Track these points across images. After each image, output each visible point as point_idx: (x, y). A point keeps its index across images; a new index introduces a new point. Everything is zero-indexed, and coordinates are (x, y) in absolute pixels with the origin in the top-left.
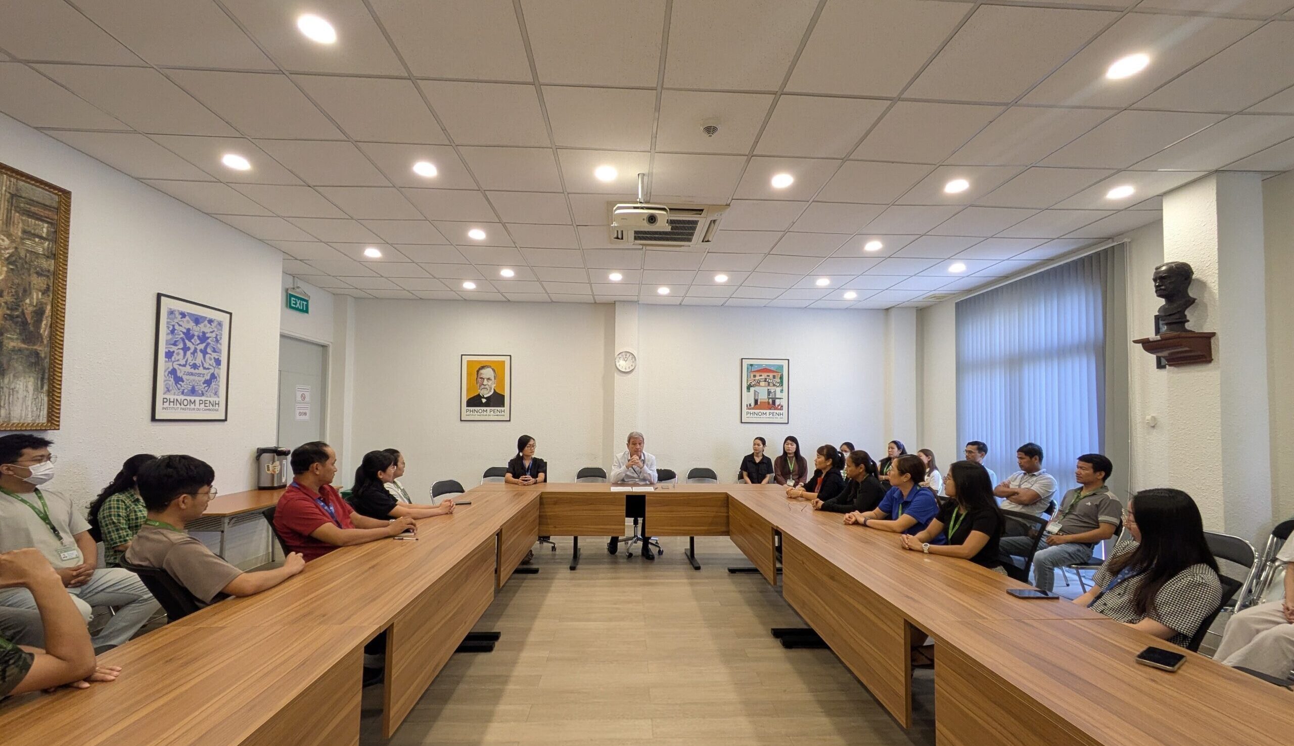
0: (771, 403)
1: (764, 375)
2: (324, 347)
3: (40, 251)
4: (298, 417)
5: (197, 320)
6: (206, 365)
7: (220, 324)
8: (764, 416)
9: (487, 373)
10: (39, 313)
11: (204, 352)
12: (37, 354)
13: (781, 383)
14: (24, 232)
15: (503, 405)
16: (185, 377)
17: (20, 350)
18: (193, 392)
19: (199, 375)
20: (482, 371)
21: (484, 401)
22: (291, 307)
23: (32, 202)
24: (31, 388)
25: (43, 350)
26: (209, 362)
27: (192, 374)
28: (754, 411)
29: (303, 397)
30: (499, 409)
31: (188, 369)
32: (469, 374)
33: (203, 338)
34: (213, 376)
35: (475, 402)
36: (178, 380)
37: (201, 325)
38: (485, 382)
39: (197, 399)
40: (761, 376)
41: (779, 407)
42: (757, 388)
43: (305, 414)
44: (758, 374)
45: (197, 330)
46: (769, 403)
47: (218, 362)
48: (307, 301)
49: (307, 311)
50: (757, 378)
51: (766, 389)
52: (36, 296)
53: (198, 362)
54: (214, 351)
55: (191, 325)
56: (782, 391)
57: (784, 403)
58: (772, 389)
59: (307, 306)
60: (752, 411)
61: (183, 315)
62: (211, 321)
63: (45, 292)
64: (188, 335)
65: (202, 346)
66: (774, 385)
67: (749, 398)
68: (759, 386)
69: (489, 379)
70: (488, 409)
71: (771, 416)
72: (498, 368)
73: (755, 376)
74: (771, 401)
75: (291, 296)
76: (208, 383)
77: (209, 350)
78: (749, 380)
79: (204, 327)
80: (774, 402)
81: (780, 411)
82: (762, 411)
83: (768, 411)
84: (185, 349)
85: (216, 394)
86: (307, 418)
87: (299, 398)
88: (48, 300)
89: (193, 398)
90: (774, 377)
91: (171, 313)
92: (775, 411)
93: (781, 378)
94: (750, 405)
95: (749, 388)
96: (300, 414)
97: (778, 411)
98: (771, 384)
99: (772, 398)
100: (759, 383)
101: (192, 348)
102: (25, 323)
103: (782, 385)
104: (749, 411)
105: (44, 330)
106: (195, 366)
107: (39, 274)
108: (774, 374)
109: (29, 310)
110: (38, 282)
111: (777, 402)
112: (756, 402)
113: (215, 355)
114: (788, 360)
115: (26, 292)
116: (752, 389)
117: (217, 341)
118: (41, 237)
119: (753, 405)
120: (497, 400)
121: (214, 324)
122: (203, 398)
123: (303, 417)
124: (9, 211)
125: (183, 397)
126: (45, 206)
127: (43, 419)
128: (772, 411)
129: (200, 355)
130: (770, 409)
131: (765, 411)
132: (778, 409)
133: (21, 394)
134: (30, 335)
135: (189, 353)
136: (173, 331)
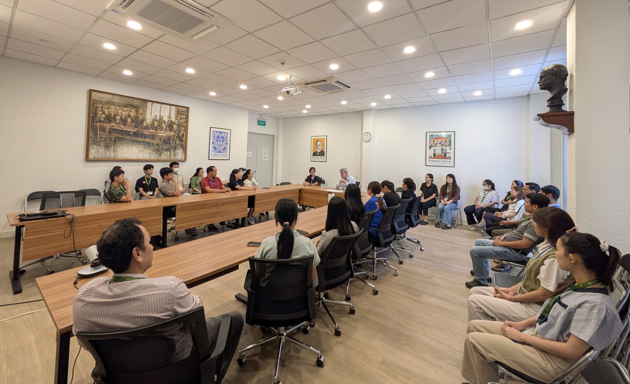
0: (443, 155)
1: (439, 141)
2: (273, 136)
3: (183, 122)
4: (263, 159)
5: (221, 133)
6: (223, 145)
7: (227, 133)
8: (439, 162)
9: (319, 143)
10: (183, 135)
11: (223, 141)
12: (182, 144)
13: (450, 145)
14: (180, 118)
15: (324, 155)
16: (217, 148)
17: (179, 144)
18: (220, 152)
19: (221, 147)
20: (317, 142)
21: (318, 154)
22: (259, 124)
23: (182, 111)
24: (181, 152)
25: (184, 143)
26: (224, 143)
27: (219, 147)
28: (433, 160)
29: (266, 153)
30: (323, 157)
31: (218, 146)
32: (313, 144)
33: (222, 137)
34: (225, 148)
35: (315, 154)
36: (215, 149)
37: (222, 134)
38: (318, 147)
39: (221, 154)
40: (437, 141)
41: (449, 158)
42: (435, 148)
43: (266, 158)
44: (435, 140)
45: (221, 135)
46: (442, 155)
47: (227, 144)
48: (265, 122)
49: (265, 125)
50: (435, 142)
51: (441, 148)
52: (182, 132)
53: (221, 144)
54: (226, 141)
55: (219, 134)
56: (450, 149)
57: (452, 155)
58: (444, 148)
59: (265, 123)
60: (432, 160)
61: (217, 132)
62: (224, 133)
63: (184, 131)
64: (218, 137)
65: (222, 140)
66: (446, 146)
67: (430, 153)
68: (436, 146)
69: (319, 145)
70: (319, 157)
71: (443, 162)
72: (322, 140)
73: (434, 141)
74: (443, 154)
75: (259, 121)
76: (224, 149)
77: (224, 141)
78: (431, 143)
79: (222, 135)
80: (445, 155)
81: (449, 160)
82: (438, 160)
83: (441, 160)
84: (217, 141)
85: (226, 152)
86: (267, 159)
87: (264, 153)
88: (185, 132)
89: (219, 154)
90: (446, 141)
91: (214, 132)
92: (446, 160)
93: (450, 142)
94: (431, 156)
95: (430, 147)
96: (264, 158)
97: (447, 160)
98: (444, 145)
99: (444, 153)
100: (436, 145)
101: (219, 140)
102: (180, 138)
103: (451, 146)
104: (430, 159)
105: (184, 139)
106: (220, 145)
107: (183, 127)
108: (446, 140)
109: (181, 135)
110: (183, 129)
111: (447, 155)
112: (434, 155)
113: (226, 142)
114: (455, 132)
115: (180, 131)
116: (432, 148)
117: (227, 138)
118: (183, 119)
119: (432, 156)
120: (322, 153)
121: (225, 133)
122: (222, 154)
123: (265, 159)
124: (177, 114)
125: (217, 153)
126: (184, 112)
127: (184, 159)
128: (444, 160)
129: (222, 142)
130: (443, 159)
131: (439, 160)
132: (448, 159)
133: (179, 153)
134: (181, 141)
135: (218, 142)
136: (214, 137)
